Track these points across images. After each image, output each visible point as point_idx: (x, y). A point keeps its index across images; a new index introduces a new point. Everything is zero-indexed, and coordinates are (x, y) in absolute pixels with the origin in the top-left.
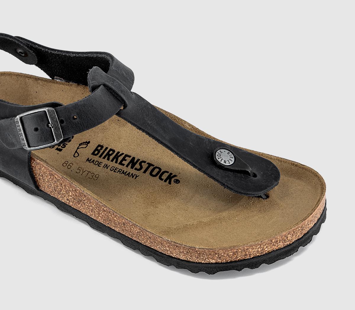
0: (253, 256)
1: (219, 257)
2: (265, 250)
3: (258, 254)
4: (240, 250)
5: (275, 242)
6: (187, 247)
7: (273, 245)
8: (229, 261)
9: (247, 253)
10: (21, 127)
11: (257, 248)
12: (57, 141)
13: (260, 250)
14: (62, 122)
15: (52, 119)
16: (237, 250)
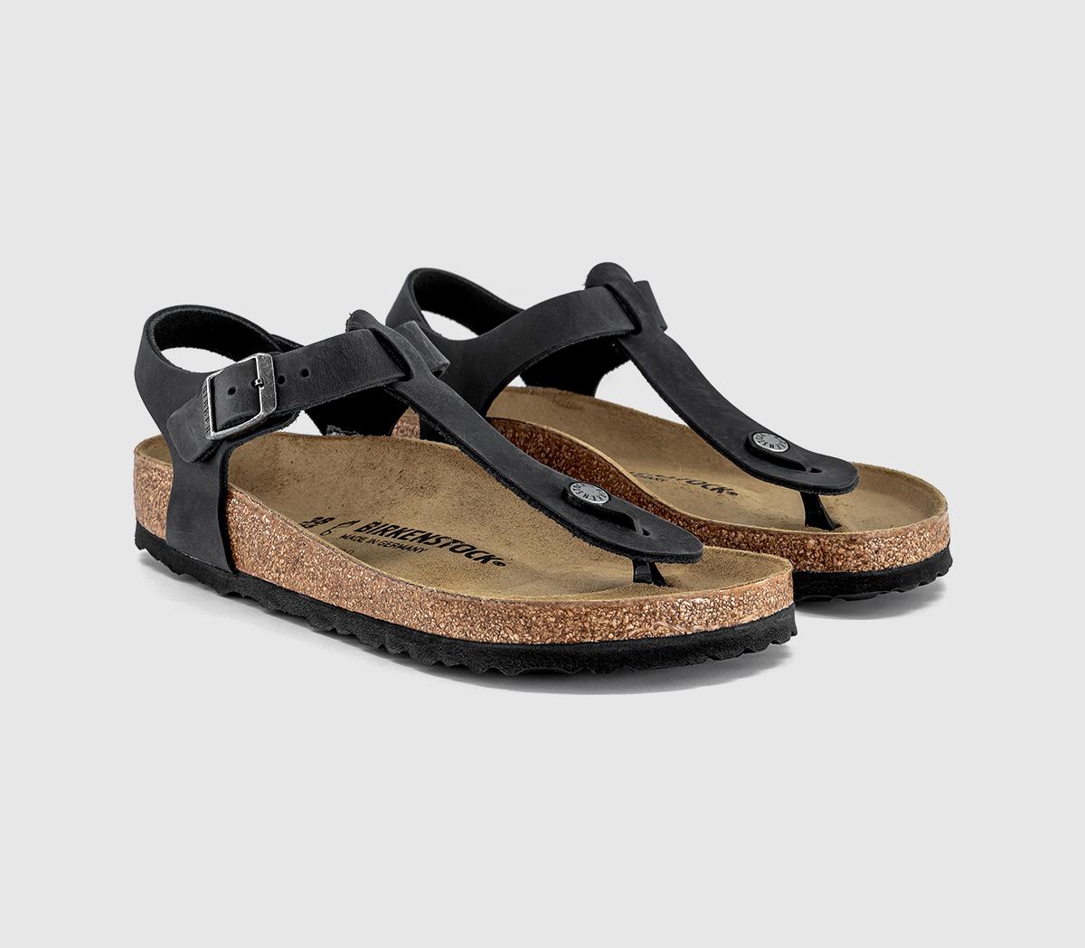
0: (600, 638)
1: (528, 627)
2: (628, 628)
3: (611, 636)
4: (571, 614)
5: (649, 613)
6: (465, 600)
7: (646, 621)
8: (547, 642)
9: (587, 625)
10: (209, 395)
11: (609, 616)
12: (265, 410)
13: (614, 623)
14: (280, 380)
15: (264, 372)
16: (565, 611)
